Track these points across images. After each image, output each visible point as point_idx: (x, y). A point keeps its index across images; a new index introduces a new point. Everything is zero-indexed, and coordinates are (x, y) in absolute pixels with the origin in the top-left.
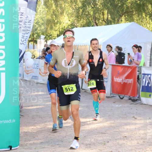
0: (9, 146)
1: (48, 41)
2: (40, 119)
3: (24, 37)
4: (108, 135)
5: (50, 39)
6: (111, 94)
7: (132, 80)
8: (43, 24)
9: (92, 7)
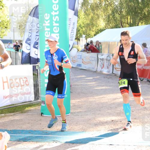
1: (87, 39)
2: (84, 95)
8: (83, 27)
9: (119, 14)
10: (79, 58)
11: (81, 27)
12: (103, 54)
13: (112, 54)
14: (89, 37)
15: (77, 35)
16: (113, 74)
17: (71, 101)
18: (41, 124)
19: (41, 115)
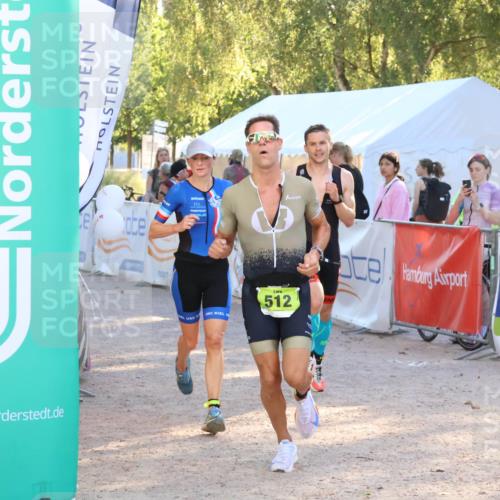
1: (178, 141)
4: (379, 464)
6: (391, 324)
7: (465, 275)
9: (331, 24)
10: (135, 228)
11: (149, 84)
14: (186, 132)
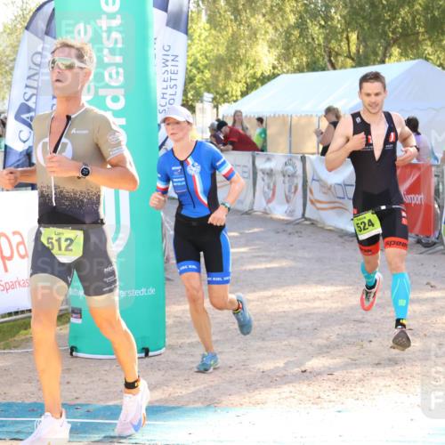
0: (143, 349)
1: (220, 107)
3: (165, 96)
4: (368, 325)
5: (224, 102)
8: (206, 66)
12: (273, 156)
13: (299, 156)
15: (185, 92)
16: (306, 219)
17: (167, 309)
18: (68, 383)
19: (71, 354)
